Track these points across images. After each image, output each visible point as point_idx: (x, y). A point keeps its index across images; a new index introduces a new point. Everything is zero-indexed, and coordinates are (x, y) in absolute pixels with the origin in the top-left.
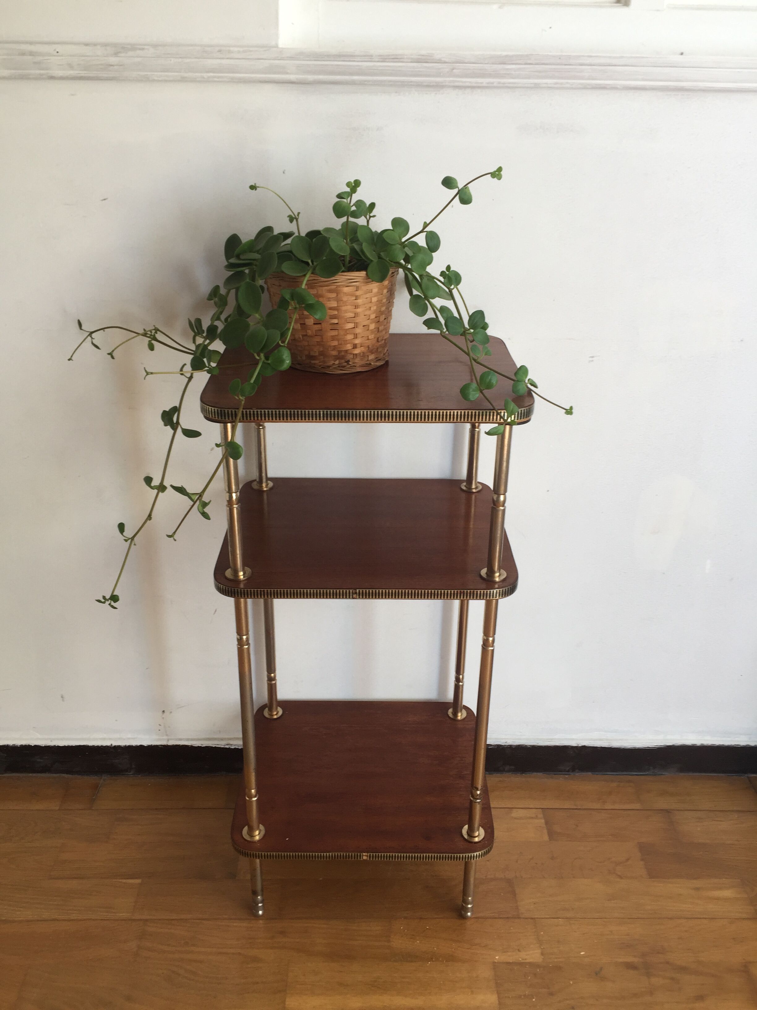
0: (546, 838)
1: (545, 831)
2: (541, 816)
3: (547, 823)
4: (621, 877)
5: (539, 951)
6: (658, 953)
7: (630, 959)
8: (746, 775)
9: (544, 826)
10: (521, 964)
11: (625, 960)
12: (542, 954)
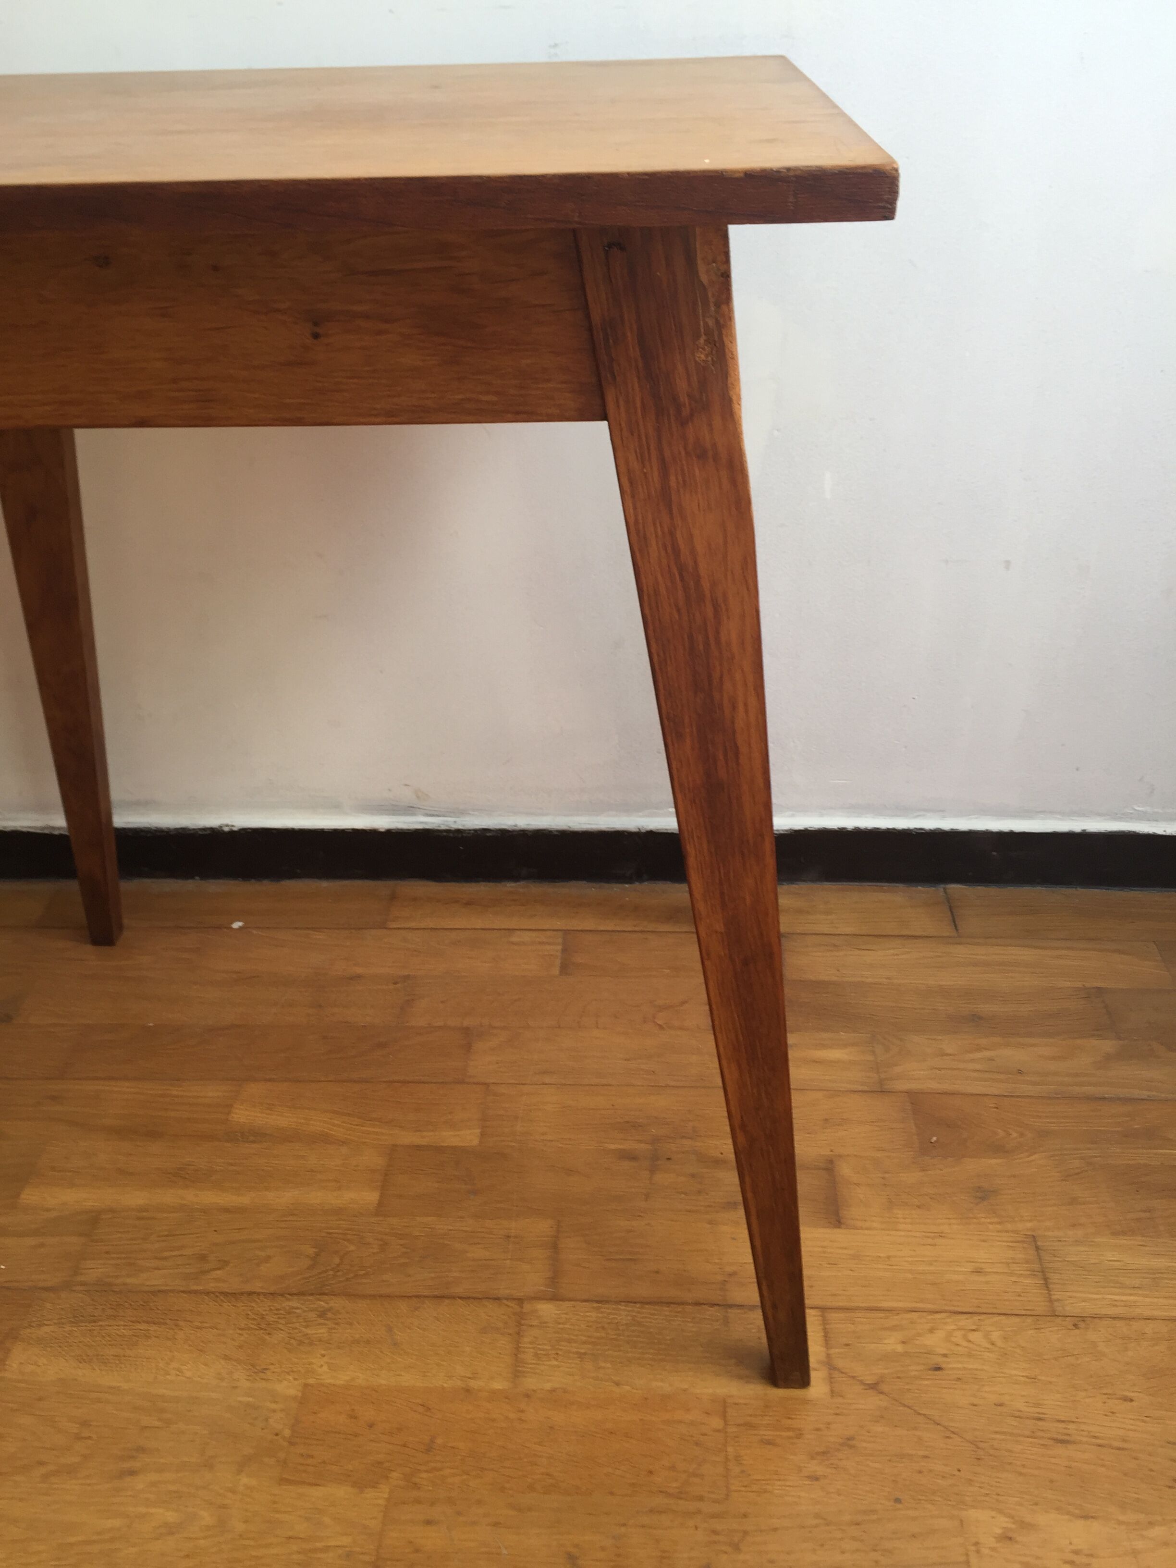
0: (556, 971)
1: (558, 962)
2: (560, 940)
3: (565, 950)
4: (661, 1027)
5: (479, 1131)
6: (683, 1137)
7: (629, 1145)
8: (942, 886)
9: (559, 954)
10: (439, 1150)
11: (621, 1147)
12: (482, 1135)
